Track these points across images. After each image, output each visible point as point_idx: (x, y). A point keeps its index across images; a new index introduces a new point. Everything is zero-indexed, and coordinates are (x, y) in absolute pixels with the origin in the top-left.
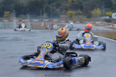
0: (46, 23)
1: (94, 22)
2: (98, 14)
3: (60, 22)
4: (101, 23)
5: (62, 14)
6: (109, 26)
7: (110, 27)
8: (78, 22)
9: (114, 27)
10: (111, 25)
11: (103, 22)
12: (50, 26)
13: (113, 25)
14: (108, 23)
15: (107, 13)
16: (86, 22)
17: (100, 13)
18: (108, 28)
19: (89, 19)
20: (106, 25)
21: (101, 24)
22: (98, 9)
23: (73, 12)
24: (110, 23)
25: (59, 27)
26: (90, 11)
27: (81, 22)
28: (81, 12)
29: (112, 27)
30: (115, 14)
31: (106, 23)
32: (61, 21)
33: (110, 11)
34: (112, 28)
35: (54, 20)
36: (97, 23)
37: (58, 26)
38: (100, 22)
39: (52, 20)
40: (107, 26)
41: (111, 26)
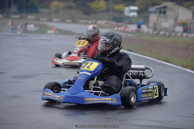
0: (15, 22)
1: (94, 21)
2: (102, 8)
3: (38, 20)
4: (107, 23)
5: (42, 7)
6: (119, 29)
8: (68, 20)
9: (126, 30)
10: (121, 26)
11: (109, 22)
12: (21, 27)
13: (126, 27)
14: (118, 24)
15: (118, 7)
16: (81, 21)
17: (105, 6)
18: (117, 30)
19: (86, 16)
20: (114, 26)
21: (107, 25)
23: (61, 4)
24: (121, 24)
25: (37, 28)
26: (88, 4)
27: (74, 22)
28: (73, 4)
30: (129, 9)
31: (114, 23)
32: (41, 19)
34: (124, 31)
35: (29, 17)
36: (99, 22)
37: (35, 27)
38: (105, 22)
39: (26, 17)
40: (116, 28)
41: (122, 28)
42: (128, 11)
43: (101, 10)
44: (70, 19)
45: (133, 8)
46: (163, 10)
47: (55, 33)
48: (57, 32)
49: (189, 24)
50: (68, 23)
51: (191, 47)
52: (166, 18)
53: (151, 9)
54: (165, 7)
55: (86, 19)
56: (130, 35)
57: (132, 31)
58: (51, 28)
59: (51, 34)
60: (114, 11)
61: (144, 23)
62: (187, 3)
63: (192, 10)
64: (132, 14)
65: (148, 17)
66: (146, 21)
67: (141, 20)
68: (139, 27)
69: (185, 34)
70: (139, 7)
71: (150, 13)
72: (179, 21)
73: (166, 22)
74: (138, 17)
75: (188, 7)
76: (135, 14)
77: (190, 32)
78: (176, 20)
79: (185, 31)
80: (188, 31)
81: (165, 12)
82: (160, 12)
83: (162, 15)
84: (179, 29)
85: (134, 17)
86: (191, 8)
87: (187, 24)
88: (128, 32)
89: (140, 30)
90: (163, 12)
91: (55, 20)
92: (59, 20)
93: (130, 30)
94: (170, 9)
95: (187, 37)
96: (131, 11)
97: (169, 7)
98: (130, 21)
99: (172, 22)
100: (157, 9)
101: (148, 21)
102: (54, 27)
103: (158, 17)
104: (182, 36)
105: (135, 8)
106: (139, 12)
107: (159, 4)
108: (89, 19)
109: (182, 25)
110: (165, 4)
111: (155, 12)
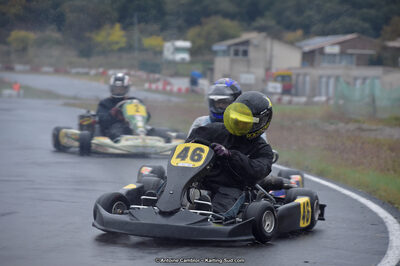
1: (101, 70)
2: (117, 43)
6: (154, 86)
7: (157, 87)
8: (46, 69)
9: (168, 88)
10: (158, 80)
11: (132, 73)
13: (167, 83)
14: (152, 76)
15: (150, 42)
16: (74, 71)
17: (124, 40)
18: (149, 90)
19: (84, 60)
20: (143, 82)
22: (118, 26)
23: (32, 36)
24: (157, 76)
26: (88, 34)
27: (57, 71)
28: (57, 35)
29: (164, 89)
30: (173, 45)
31: (143, 74)
33: (158, 35)
34: (164, 92)
36: (111, 72)
40: (147, 85)
41: (160, 85)
42: (171, 49)
43: (116, 47)
44: (51, 65)
45: (181, 44)
46: (241, 48)
47: (19, 96)
48: (22, 92)
49: (294, 77)
50: (47, 73)
51: (299, 124)
52: (249, 64)
53: (218, 47)
54: (246, 43)
55: (83, 66)
56: (175, 100)
57: (180, 90)
58: (10, 85)
59: (10, 96)
60: (143, 50)
61: (203, 75)
62: (290, 35)
63: (300, 48)
64: (180, 56)
65: (212, 62)
66: (209, 71)
67: (197, 69)
68: (194, 82)
69: (286, 98)
70: (193, 42)
71: (215, 53)
72: (274, 71)
73: (248, 72)
74: (192, 62)
75: (292, 43)
76: (186, 56)
77: (297, 95)
78: (268, 70)
79: (287, 91)
80: (293, 91)
81: (245, 53)
82: (236, 53)
83: (240, 57)
84: (275, 87)
85: (183, 61)
86: (298, 44)
87: (289, 77)
88: (171, 93)
89: (195, 88)
90: (241, 51)
91: (18, 67)
92: (27, 67)
93: (175, 89)
94: (256, 46)
95: (290, 102)
96: (177, 49)
97: (255, 42)
98: (176, 69)
99: (261, 72)
100: (229, 47)
101: (212, 70)
102: (16, 83)
103: (232, 62)
104: (280, 100)
105: (187, 44)
106: (192, 52)
107: (233, 37)
108: (90, 67)
109: (280, 79)
110: (245, 36)
111: (226, 53)
